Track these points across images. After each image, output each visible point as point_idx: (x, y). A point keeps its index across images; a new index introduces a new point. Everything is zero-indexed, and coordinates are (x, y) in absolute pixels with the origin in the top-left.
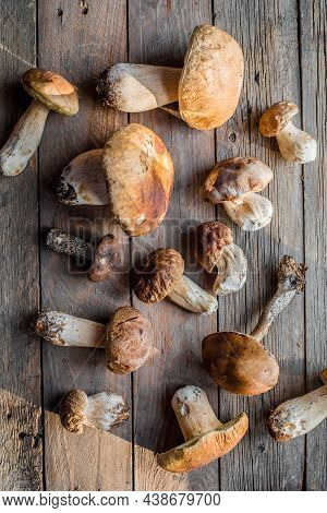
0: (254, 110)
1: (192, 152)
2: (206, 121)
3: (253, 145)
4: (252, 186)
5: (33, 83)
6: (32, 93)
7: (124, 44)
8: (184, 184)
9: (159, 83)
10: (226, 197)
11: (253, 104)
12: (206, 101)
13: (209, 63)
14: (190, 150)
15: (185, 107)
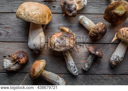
2: (50, 15)
5: (35, 75)
6: (38, 76)
7: (21, 43)
8: (69, 24)
9: (35, 31)
10: (75, 9)
12: (43, 14)
13: (30, 13)
14: (58, 22)
15: (45, 22)
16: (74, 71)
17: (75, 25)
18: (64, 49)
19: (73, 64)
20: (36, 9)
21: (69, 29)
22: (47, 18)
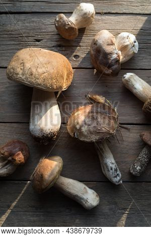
0: (59, 43)
1: (85, 83)
2: (69, 73)
3: (81, 44)
4: (112, 44)
10: (117, 61)
11: (54, 43)
12: (58, 73)
13: (34, 70)
14: (84, 85)
15: (61, 87)
16: (115, 177)
17: (115, 90)
18: (97, 137)
19: (113, 164)
20: (46, 64)
21: (104, 98)
22: (65, 78)
